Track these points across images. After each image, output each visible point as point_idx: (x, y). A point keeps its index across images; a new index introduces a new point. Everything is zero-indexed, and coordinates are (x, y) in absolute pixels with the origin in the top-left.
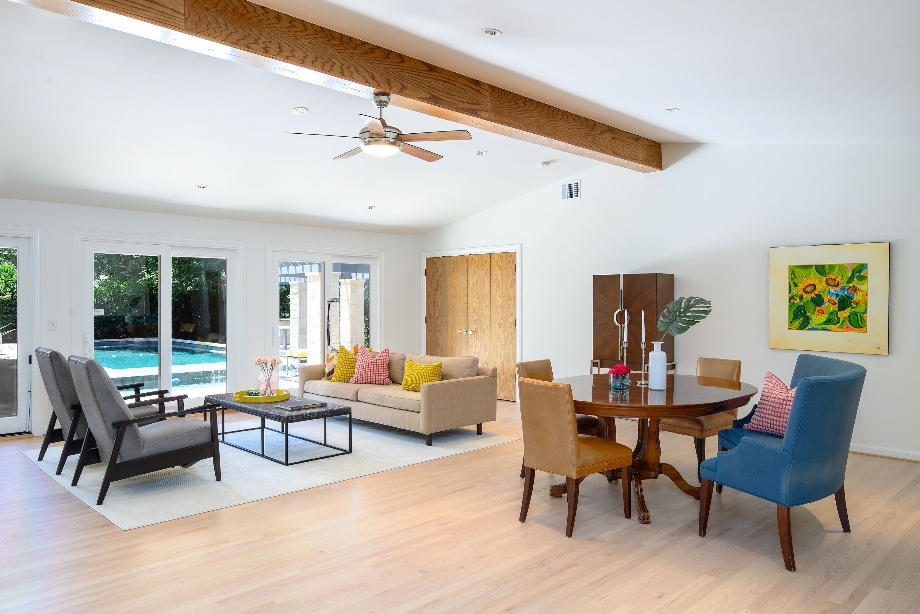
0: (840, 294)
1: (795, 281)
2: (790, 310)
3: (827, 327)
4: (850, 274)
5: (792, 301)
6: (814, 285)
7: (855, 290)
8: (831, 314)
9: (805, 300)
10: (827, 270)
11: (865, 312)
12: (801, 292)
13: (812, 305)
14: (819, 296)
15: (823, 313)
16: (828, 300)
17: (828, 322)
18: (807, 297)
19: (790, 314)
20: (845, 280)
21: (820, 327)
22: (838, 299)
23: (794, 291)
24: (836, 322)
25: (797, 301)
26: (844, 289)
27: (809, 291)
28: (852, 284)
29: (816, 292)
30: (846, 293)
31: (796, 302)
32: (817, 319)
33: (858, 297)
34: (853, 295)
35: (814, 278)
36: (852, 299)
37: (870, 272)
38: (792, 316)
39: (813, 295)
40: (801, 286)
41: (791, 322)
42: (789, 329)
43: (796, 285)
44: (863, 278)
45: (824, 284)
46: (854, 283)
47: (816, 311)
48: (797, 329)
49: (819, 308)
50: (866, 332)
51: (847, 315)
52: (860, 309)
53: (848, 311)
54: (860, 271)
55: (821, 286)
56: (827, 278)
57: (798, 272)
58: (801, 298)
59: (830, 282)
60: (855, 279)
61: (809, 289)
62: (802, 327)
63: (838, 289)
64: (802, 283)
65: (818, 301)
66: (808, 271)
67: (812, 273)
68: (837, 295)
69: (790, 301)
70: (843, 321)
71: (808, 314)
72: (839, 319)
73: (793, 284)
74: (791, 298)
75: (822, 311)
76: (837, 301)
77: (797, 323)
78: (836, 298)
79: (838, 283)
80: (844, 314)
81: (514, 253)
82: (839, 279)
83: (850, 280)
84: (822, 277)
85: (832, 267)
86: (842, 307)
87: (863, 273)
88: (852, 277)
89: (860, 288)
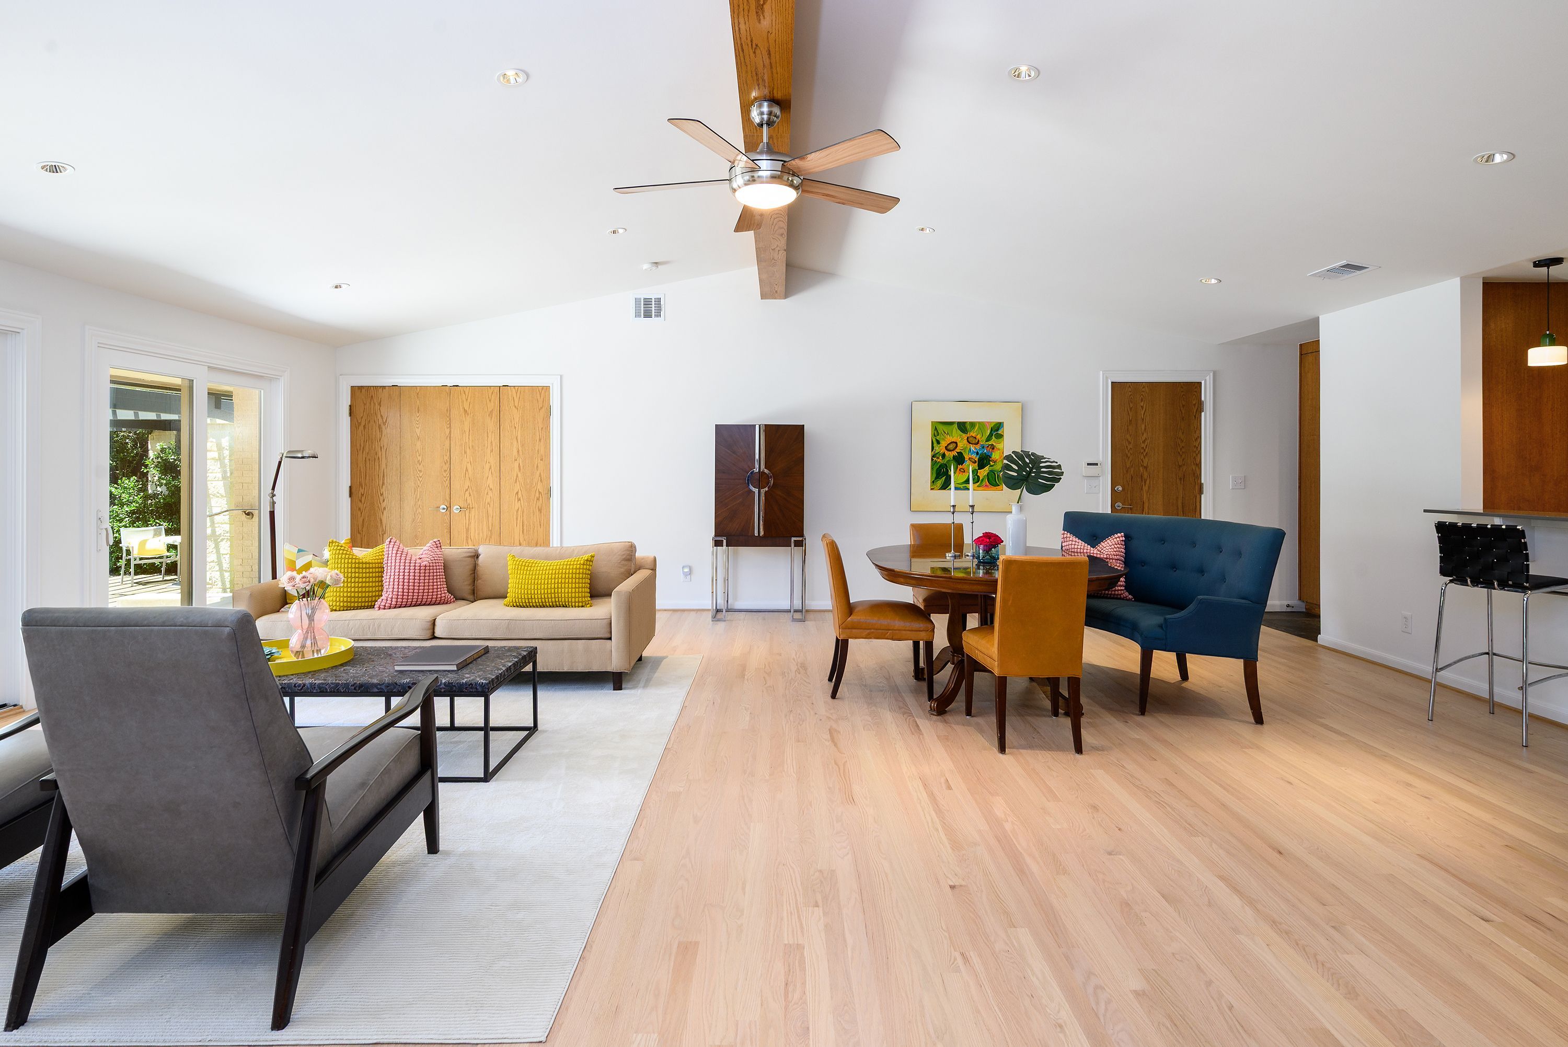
0: (980, 452)
1: (938, 438)
2: (932, 469)
3: (968, 486)
4: (989, 432)
5: (935, 459)
6: (956, 443)
7: (993, 449)
8: (972, 472)
9: (947, 459)
10: (968, 427)
11: (1002, 470)
12: (943, 450)
13: (953, 464)
14: (960, 454)
15: (964, 472)
16: (969, 458)
17: (969, 481)
18: (950, 455)
19: (932, 473)
20: (984, 438)
21: (962, 486)
22: (978, 457)
23: (937, 449)
24: (976, 480)
25: (940, 460)
26: (983, 447)
27: (952, 449)
28: (990, 443)
29: (958, 450)
30: (985, 451)
31: (938, 460)
32: (958, 478)
33: (995, 455)
34: (991, 454)
35: (956, 435)
36: (990, 458)
37: (1006, 431)
38: (935, 475)
39: (955, 453)
40: (944, 444)
41: (933, 482)
42: (932, 489)
43: (938, 442)
44: (1000, 436)
45: (965, 441)
46: (993, 441)
47: (958, 470)
48: (939, 489)
49: (960, 467)
50: (1002, 490)
51: (986, 473)
52: (997, 467)
53: (987, 469)
54: (998, 430)
55: (962, 444)
56: (968, 435)
57: (940, 428)
58: (944, 456)
59: (970, 439)
60: (993, 437)
61: (951, 447)
62: (944, 487)
63: (978, 447)
64: (945, 440)
65: (959, 459)
66: (950, 427)
67: (954, 430)
68: (977, 453)
69: (932, 460)
70: (983, 480)
71: (950, 473)
72: (978, 477)
73: (936, 442)
74: (933, 456)
75: (964, 469)
76: (977, 459)
77: (940, 482)
78: (976, 457)
79: (978, 441)
80: (983, 473)
81: (547, 389)
82: (979, 437)
83: (988, 439)
84: (964, 435)
85: (973, 424)
86: (981, 466)
87: (1000, 432)
88: (991, 435)
89: (998, 446)
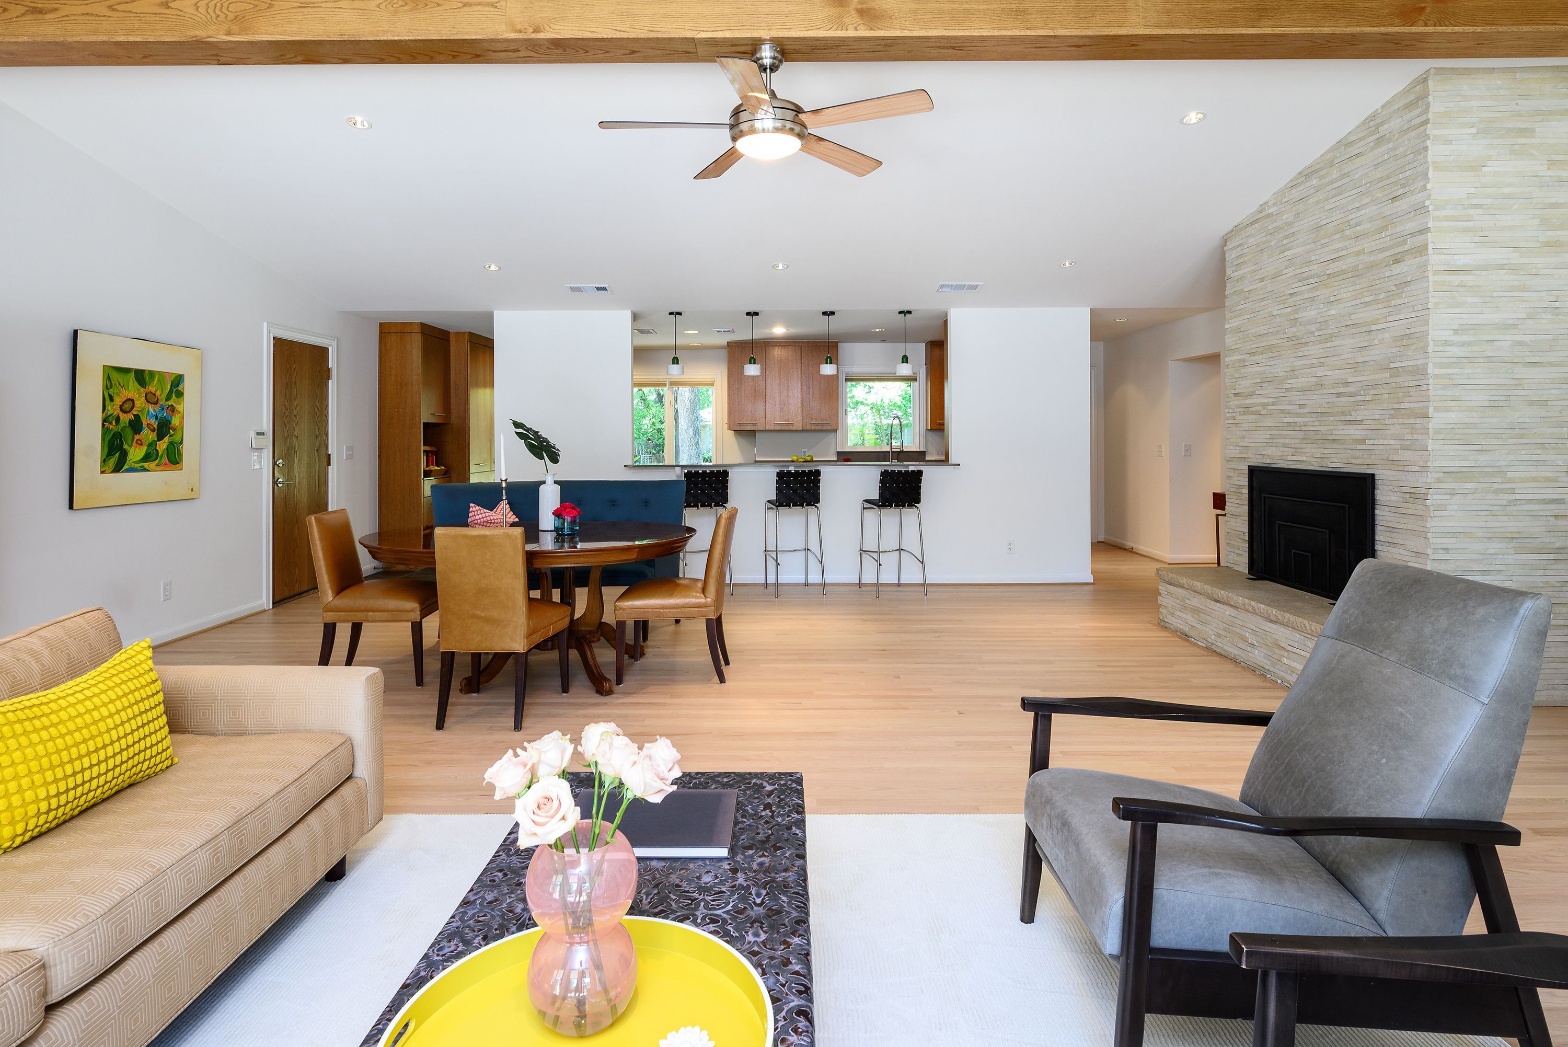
0: (159, 416)
1: (111, 391)
2: (103, 440)
3: (146, 465)
4: (169, 387)
5: (106, 425)
6: (133, 401)
7: (173, 411)
8: (150, 445)
9: (122, 424)
10: (147, 378)
11: (181, 442)
12: (117, 412)
13: (129, 432)
14: (137, 418)
15: (141, 445)
16: (148, 424)
17: (147, 458)
18: (126, 418)
19: (103, 447)
20: (164, 396)
21: (137, 466)
22: (157, 423)
23: (110, 409)
24: (154, 457)
25: (113, 426)
26: (163, 409)
27: (128, 410)
28: (170, 403)
29: (135, 411)
30: (165, 414)
31: (111, 426)
32: (136, 453)
33: (175, 421)
34: (171, 419)
35: (133, 390)
36: (170, 424)
37: (187, 388)
38: (106, 451)
39: (131, 416)
40: (118, 401)
41: (104, 461)
42: (102, 472)
43: (112, 399)
44: (180, 394)
45: (143, 399)
46: (173, 402)
47: (135, 441)
48: (112, 472)
49: (137, 437)
50: (182, 469)
51: (165, 447)
52: (177, 438)
53: (166, 439)
54: (178, 385)
55: (140, 403)
56: (146, 390)
57: (114, 376)
58: (118, 420)
59: (149, 396)
60: (173, 394)
61: (127, 406)
62: (117, 469)
63: (157, 408)
64: (120, 396)
65: (136, 425)
66: (126, 376)
67: (131, 382)
68: (156, 418)
69: (103, 425)
70: (161, 456)
71: (125, 446)
72: (157, 451)
73: (108, 398)
74: (105, 420)
75: (140, 441)
76: (155, 426)
77: (112, 461)
78: (155, 422)
79: (158, 399)
80: (162, 445)
82: (158, 393)
83: (168, 399)
84: (142, 390)
85: (152, 374)
86: (160, 437)
87: (180, 388)
88: (171, 392)
89: (179, 408)
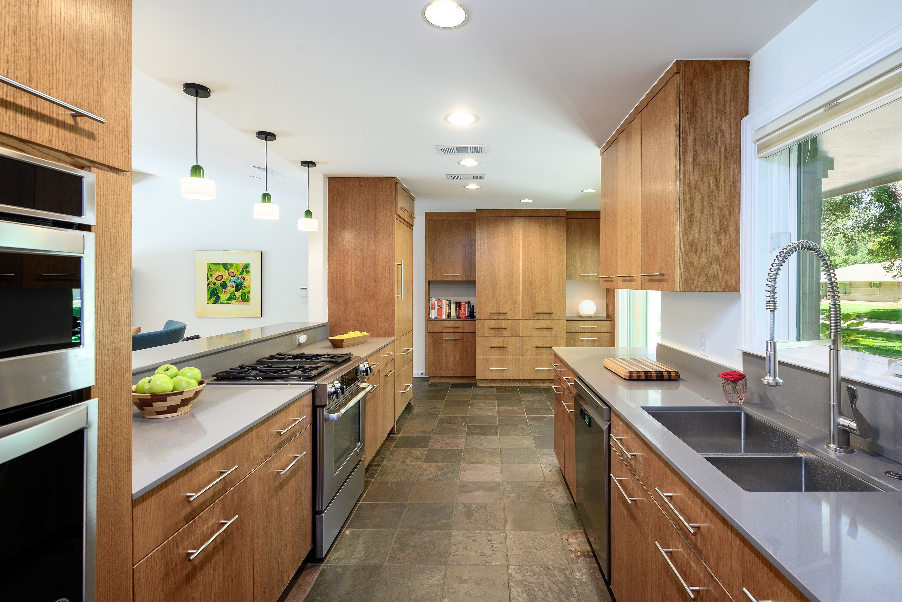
1: (211, 273)
2: (208, 291)
3: (230, 302)
4: (241, 269)
5: (209, 285)
6: (222, 276)
7: (244, 279)
8: (231, 293)
9: (217, 285)
10: (229, 266)
11: (249, 292)
12: (214, 280)
13: (221, 288)
14: (224, 282)
15: (227, 293)
16: (230, 285)
17: (230, 299)
18: (218, 283)
20: (239, 273)
21: (226, 302)
22: (235, 284)
23: (211, 279)
24: (234, 298)
25: (212, 286)
26: (238, 279)
28: (242, 276)
29: (223, 280)
30: (239, 281)
32: (224, 297)
33: (245, 283)
34: (243, 282)
35: (222, 272)
36: (242, 284)
37: (251, 269)
38: (209, 295)
39: (221, 282)
40: (214, 276)
41: (209, 299)
42: (208, 303)
43: (211, 276)
44: (248, 272)
45: (227, 275)
46: (244, 275)
47: (223, 292)
48: (212, 303)
49: (224, 290)
50: (250, 304)
51: (240, 294)
52: (247, 291)
53: (241, 291)
54: (247, 268)
55: (226, 277)
56: (229, 271)
57: (213, 267)
58: (215, 284)
59: (230, 274)
60: (244, 272)
61: (219, 278)
62: (216, 302)
63: (235, 278)
64: (215, 274)
65: (224, 286)
66: (218, 267)
67: (221, 268)
68: (235, 282)
70: (238, 298)
71: (219, 294)
72: (236, 296)
75: (226, 291)
76: (234, 286)
77: (213, 300)
79: (235, 274)
80: (238, 294)
82: (235, 272)
83: (241, 274)
84: (226, 271)
85: (232, 265)
86: (237, 290)
87: (248, 269)
88: (243, 271)
89: (247, 278)
